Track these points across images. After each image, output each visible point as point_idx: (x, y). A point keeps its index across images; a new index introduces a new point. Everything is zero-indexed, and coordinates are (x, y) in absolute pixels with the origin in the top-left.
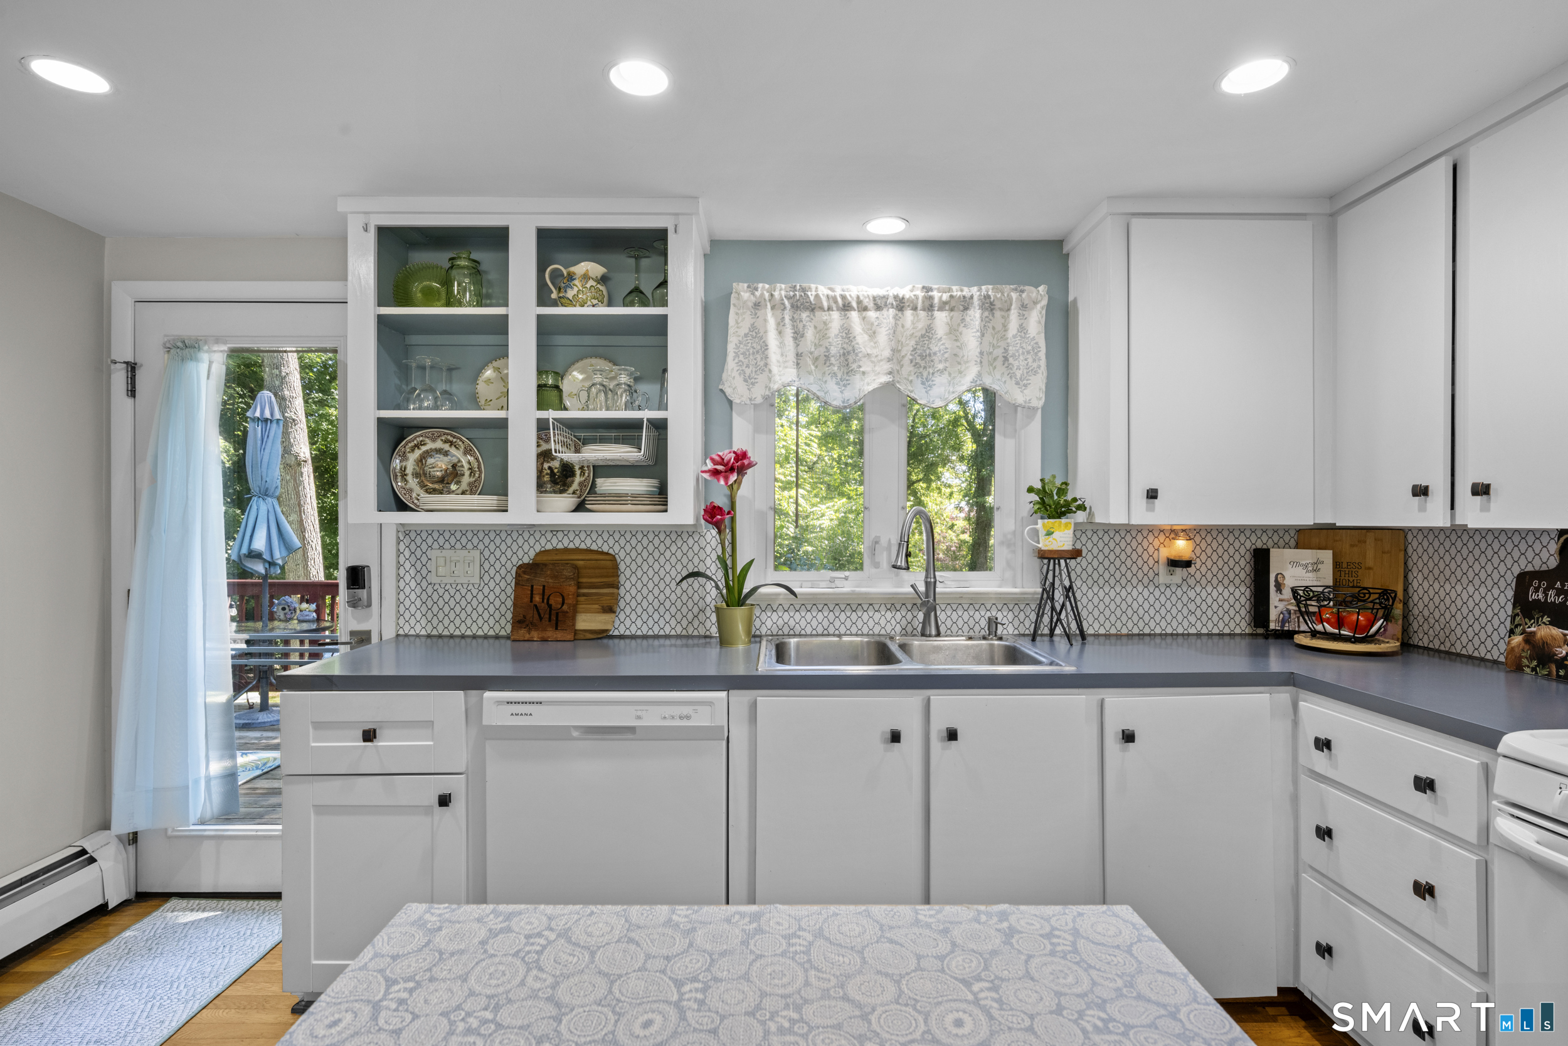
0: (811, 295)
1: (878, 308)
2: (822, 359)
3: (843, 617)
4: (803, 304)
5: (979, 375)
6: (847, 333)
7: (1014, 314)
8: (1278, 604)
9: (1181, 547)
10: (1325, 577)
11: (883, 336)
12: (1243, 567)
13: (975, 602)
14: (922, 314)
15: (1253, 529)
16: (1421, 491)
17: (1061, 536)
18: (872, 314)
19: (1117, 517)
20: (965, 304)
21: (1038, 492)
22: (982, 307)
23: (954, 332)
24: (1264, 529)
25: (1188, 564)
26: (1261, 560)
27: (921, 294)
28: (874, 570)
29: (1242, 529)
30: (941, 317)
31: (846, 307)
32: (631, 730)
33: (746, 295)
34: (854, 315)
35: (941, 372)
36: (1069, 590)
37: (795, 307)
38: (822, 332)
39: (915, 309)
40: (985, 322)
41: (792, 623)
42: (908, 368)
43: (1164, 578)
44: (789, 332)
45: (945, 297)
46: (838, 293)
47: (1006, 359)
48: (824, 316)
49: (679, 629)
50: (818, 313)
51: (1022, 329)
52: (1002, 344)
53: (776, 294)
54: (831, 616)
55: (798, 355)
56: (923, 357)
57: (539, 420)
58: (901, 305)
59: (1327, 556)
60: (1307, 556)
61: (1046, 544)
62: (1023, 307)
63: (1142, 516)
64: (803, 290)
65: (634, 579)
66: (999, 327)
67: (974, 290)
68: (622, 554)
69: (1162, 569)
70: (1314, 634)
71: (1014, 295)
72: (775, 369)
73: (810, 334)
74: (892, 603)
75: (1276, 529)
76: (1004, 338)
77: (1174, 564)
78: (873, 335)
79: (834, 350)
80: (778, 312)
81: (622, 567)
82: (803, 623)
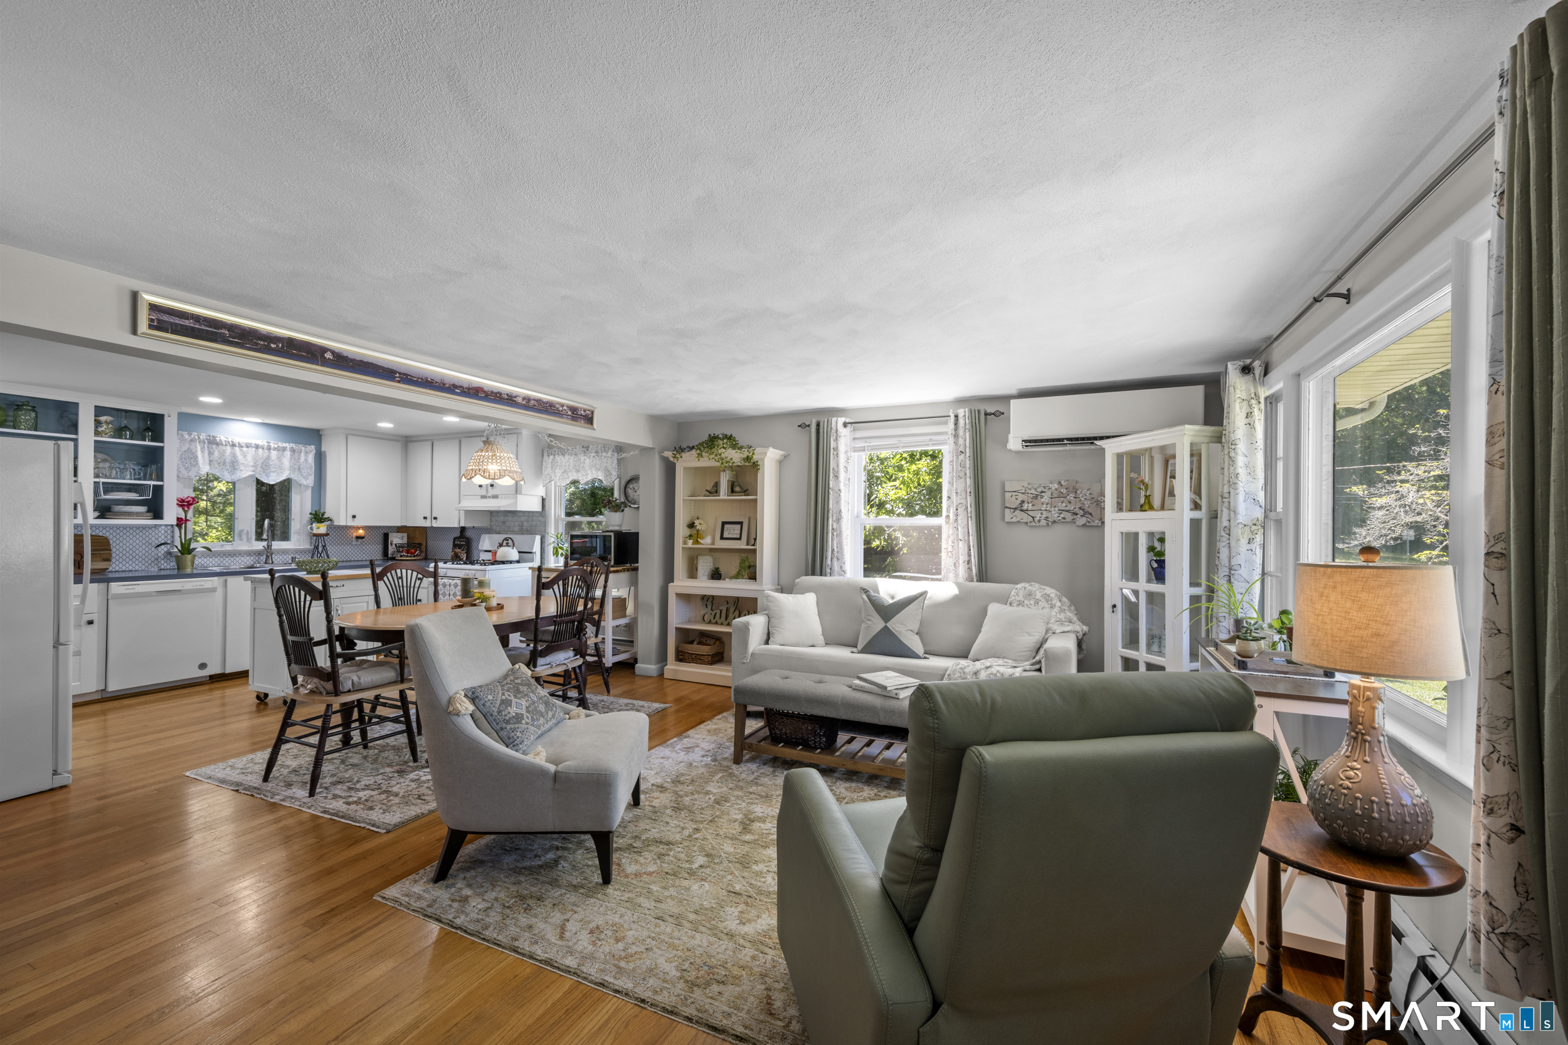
0: (218, 439)
1: (247, 447)
2: (222, 463)
3: (227, 559)
4: (213, 442)
5: (290, 474)
6: (234, 455)
7: (303, 454)
8: (391, 549)
9: (361, 532)
10: (405, 541)
11: (249, 458)
12: (380, 539)
13: (284, 552)
14: (266, 451)
15: (384, 527)
16: (425, 518)
17: (322, 529)
18: (245, 449)
19: (343, 523)
20: (284, 449)
21: (313, 515)
22: (291, 451)
23: (279, 458)
24: (387, 527)
25: (363, 538)
26: (386, 537)
27: (266, 444)
28: (240, 542)
29: (380, 527)
30: (274, 454)
31: (233, 445)
32: (180, 591)
33: (187, 436)
34: (237, 449)
35: (274, 472)
36: (324, 546)
37: (209, 443)
38: (223, 453)
39: (263, 449)
40: (291, 455)
41: (203, 562)
42: (259, 469)
43: (354, 543)
44: (206, 452)
45: (276, 446)
46: (230, 440)
47: (299, 469)
48: (224, 448)
49: (143, 567)
50: (220, 446)
51: (306, 460)
52: (298, 464)
53: (201, 437)
54: (222, 559)
55: (210, 461)
56: (266, 466)
57: (95, 482)
58: (257, 447)
59: (405, 535)
60: (400, 535)
61: (315, 531)
62: (306, 452)
63: (351, 523)
64: (214, 437)
65: (118, 547)
66: (297, 458)
67: (287, 445)
68: (111, 537)
69: (354, 540)
70: (401, 556)
71: (303, 448)
72: (201, 466)
73: (216, 454)
74: (249, 553)
75: (391, 527)
76: (298, 462)
77: (358, 538)
78: (245, 456)
79: (227, 461)
80: (202, 444)
81: (111, 542)
82: (208, 562)
